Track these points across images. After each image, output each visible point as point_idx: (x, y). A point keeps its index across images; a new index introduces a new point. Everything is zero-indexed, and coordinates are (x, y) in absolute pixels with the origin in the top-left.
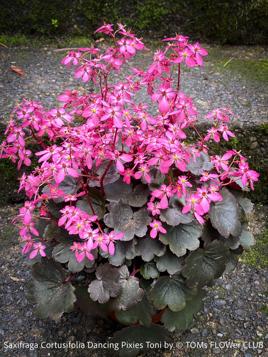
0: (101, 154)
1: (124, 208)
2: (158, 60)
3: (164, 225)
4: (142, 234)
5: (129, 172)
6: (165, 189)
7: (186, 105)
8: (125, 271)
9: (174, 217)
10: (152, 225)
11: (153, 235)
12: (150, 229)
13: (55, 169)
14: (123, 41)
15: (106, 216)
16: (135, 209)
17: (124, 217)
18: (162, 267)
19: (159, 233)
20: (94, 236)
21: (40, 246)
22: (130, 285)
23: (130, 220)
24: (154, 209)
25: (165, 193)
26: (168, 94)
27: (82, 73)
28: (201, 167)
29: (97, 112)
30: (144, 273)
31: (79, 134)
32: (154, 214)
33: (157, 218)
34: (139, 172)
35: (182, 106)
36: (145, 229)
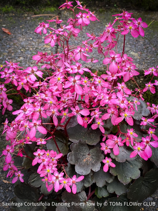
0: (65, 114)
1: (82, 146)
2: (108, 32)
3: (114, 161)
4: (97, 169)
5: (86, 119)
6: (116, 140)
7: (131, 68)
9: (121, 154)
10: (105, 161)
11: (106, 169)
12: (103, 164)
13: (28, 126)
14: (81, 15)
15: (69, 155)
17: (82, 154)
18: (111, 190)
19: (110, 167)
20: (60, 179)
23: (87, 156)
24: (106, 149)
25: (117, 143)
26: (116, 59)
27: (50, 40)
28: (141, 113)
29: (61, 80)
30: (97, 193)
31: (47, 96)
32: (106, 153)
33: (108, 155)
34: (96, 125)
35: (127, 69)
36: (99, 165)
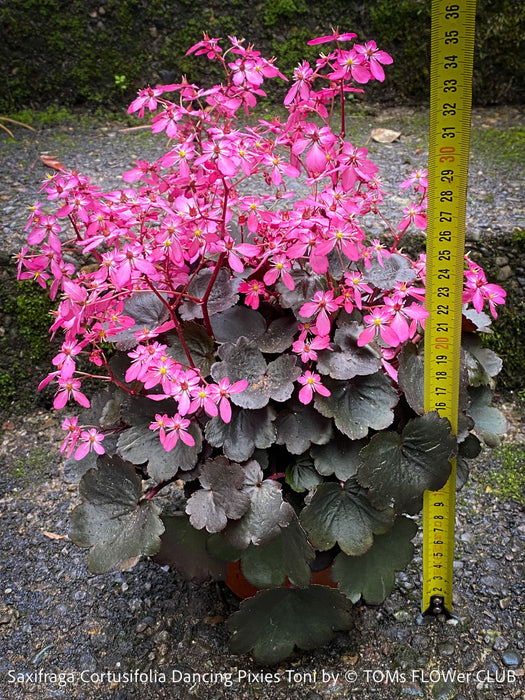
0: (198, 232)
1: (249, 355)
2: (300, 79)
3: (326, 380)
4: (284, 396)
5: (256, 287)
6: (321, 299)
7: (357, 156)
8: (255, 470)
9: (345, 366)
10: (301, 380)
11: (305, 398)
12: (298, 386)
13: (113, 263)
14: (239, 64)
15: (216, 367)
16: (270, 358)
17: (249, 372)
19: (315, 394)
20: (190, 389)
21: (93, 434)
22: (265, 497)
23: (261, 377)
24: (306, 350)
25: (323, 305)
26: (322, 138)
27: (164, 123)
29: (187, 156)
30: (293, 482)
32: (305, 359)
34: (272, 271)
35: (349, 158)
36: (289, 389)
